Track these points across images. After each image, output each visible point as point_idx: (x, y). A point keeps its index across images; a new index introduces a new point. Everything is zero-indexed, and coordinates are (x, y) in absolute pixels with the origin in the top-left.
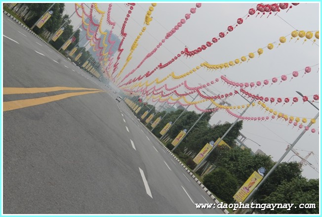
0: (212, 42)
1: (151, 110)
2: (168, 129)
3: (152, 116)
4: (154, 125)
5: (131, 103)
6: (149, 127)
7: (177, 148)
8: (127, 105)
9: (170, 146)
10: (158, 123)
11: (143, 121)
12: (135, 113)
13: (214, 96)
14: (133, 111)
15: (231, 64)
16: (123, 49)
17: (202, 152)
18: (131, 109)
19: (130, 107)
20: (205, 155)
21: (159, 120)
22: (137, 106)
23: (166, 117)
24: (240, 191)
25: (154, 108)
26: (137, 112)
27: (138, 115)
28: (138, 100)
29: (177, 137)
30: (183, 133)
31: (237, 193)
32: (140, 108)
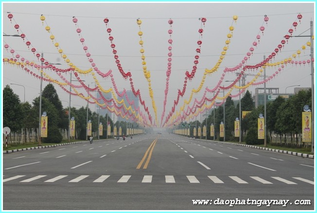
0: (196, 60)
1: (196, 125)
2: (214, 130)
3: (199, 129)
4: (205, 134)
5: (180, 131)
6: (203, 138)
7: (226, 137)
8: (179, 134)
9: (221, 139)
10: (206, 131)
11: (197, 137)
12: (188, 136)
13: (233, 82)
14: (186, 136)
15: (223, 54)
16: (138, 91)
17: (236, 128)
18: (184, 135)
19: (182, 135)
20: (239, 129)
21: (205, 128)
22: (186, 130)
23: (207, 123)
24: (259, 133)
25: (198, 121)
26: (189, 134)
27: (192, 135)
28: (183, 125)
29: (221, 130)
30: (222, 125)
31: (259, 135)
32: (189, 130)
